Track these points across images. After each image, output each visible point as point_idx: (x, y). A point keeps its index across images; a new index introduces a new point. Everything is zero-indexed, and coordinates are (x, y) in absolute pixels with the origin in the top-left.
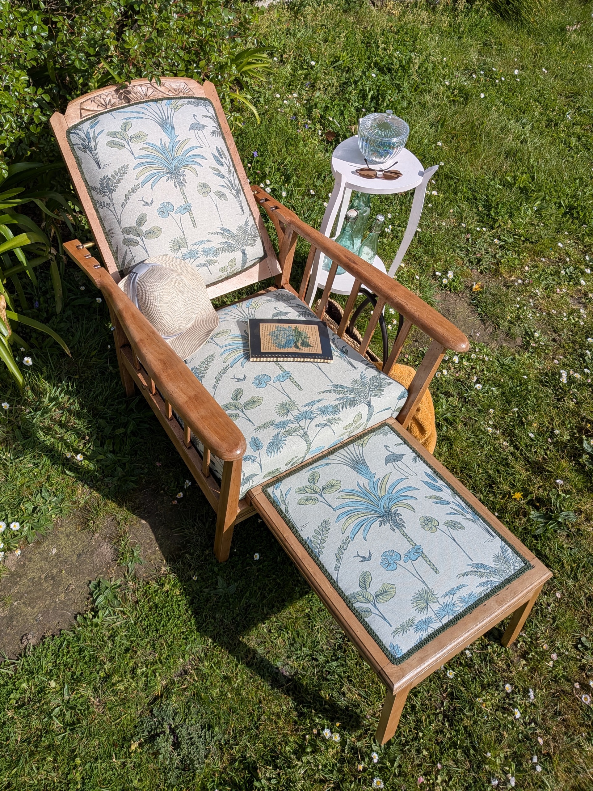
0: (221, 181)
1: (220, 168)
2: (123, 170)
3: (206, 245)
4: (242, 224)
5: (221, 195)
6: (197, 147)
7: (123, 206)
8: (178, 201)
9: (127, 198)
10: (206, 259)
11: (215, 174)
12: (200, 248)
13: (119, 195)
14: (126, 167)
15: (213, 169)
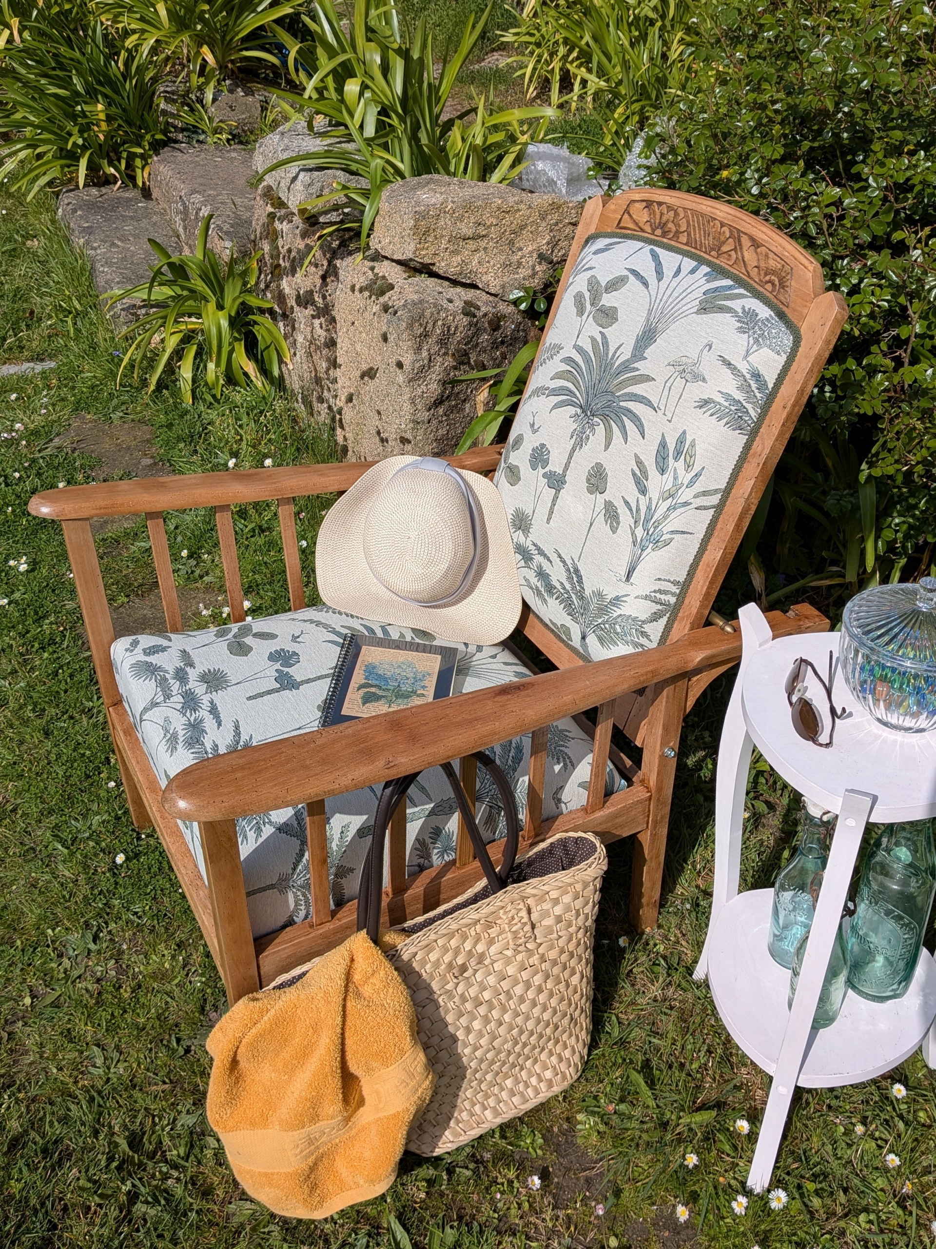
0: (632, 494)
1: (652, 471)
2: (555, 351)
3: (545, 565)
4: (610, 594)
5: (611, 514)
6: (649, 404)
7: (524, 402)
8: (557, 461)
9: (531, 396)
10: (536, 581)
11: (634, 474)
12: (537, 559)
14: (559, 350)
15: (639, 463)
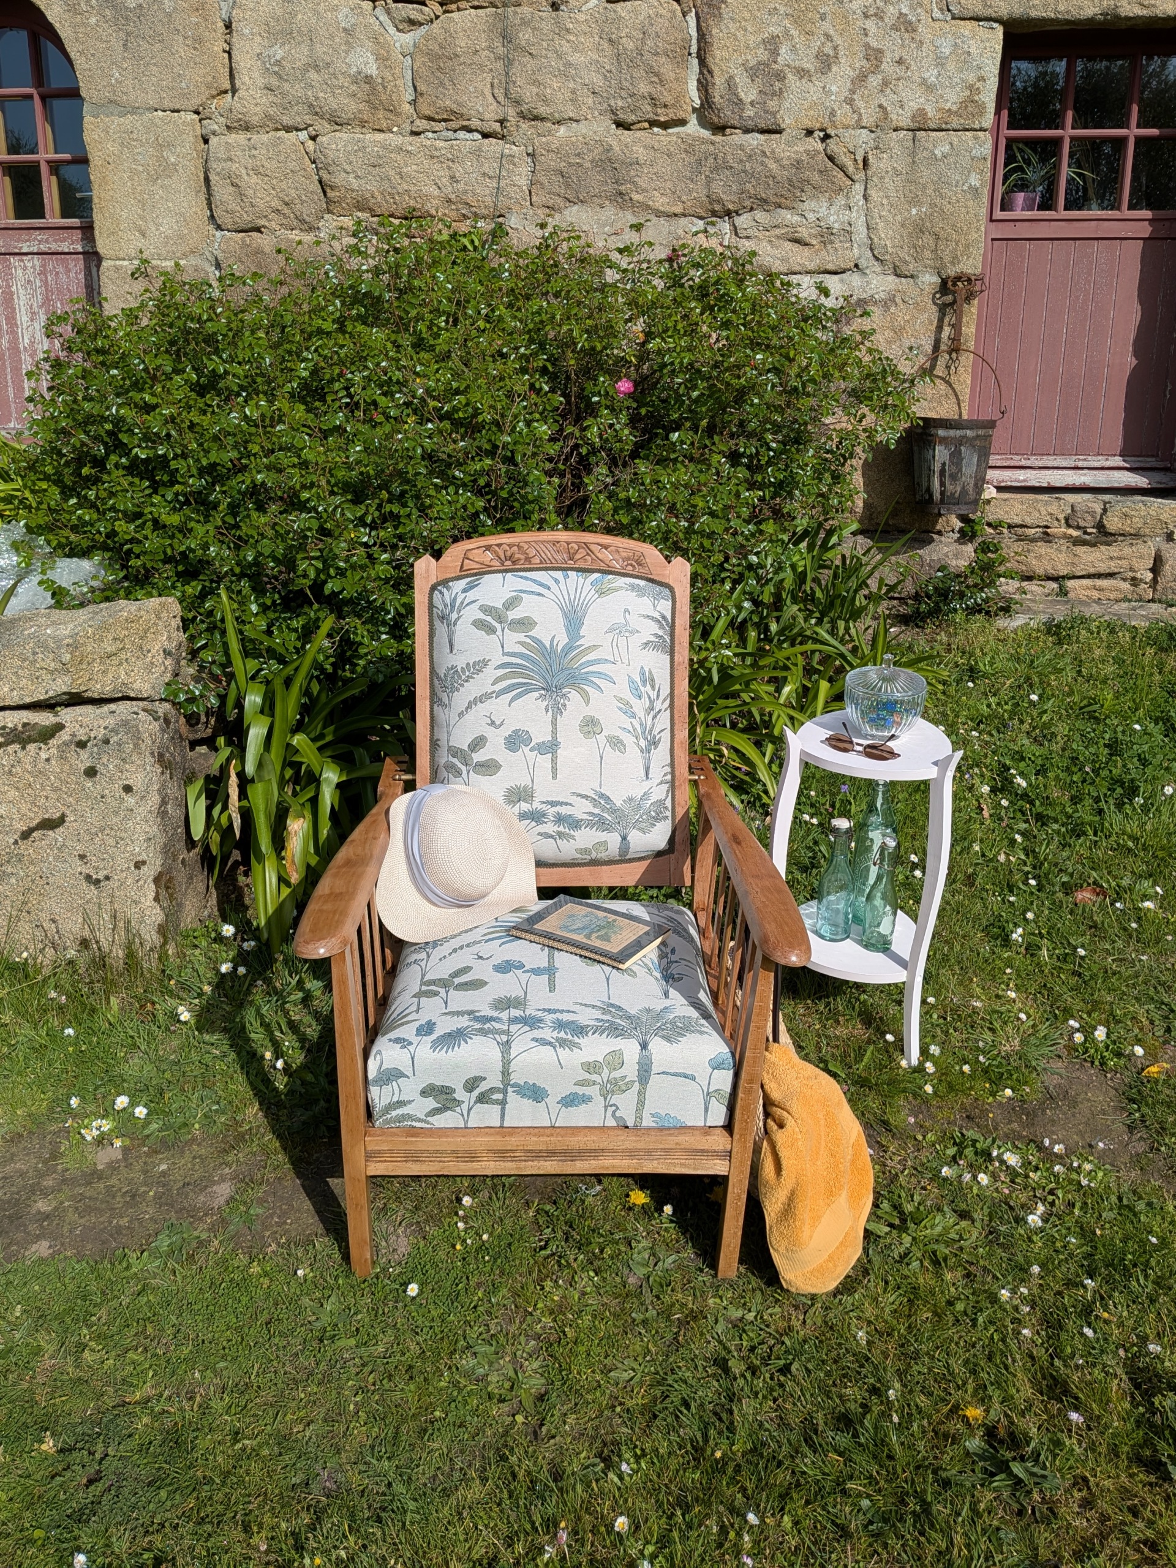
0: (626, 722)
2: (480, 666)
3: (564, 810)
5: (617, 743)
6: (607, 661)
7: (461, 715)
8: (541, 734)
9: (470, 706)
10: (556, 828)
11: (621, 709)
12: (552, 811)
13: (461, 698)
14: (485, 663)
15: (620, 700)
